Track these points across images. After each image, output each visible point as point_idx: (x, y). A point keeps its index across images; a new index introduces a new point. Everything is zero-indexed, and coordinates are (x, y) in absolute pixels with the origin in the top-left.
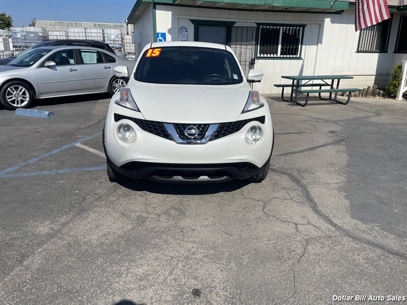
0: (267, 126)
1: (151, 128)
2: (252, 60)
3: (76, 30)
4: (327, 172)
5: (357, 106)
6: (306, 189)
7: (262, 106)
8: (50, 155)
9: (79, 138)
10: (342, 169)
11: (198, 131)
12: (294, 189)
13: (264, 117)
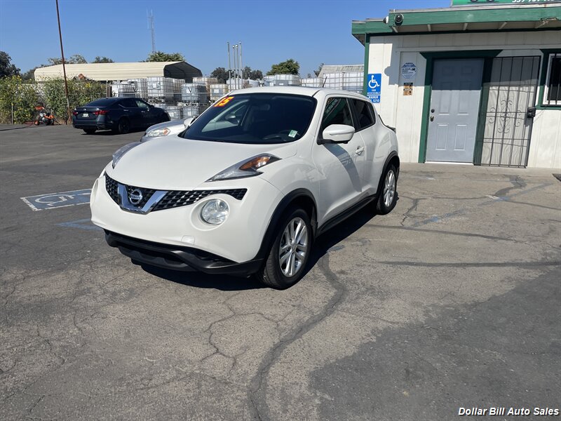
1: (110, 187)
2: (529, 111)
11: (141, 197)
13: (245, 190)
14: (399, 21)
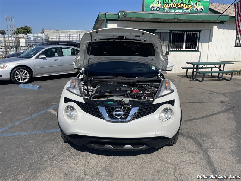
0: (177, 108)
1: (88, 109)
2: (167, 52)
3: (64, 35)
4: (222, 137)
5: (237, 82)
6: (207, 153)
7: (172, 91)
8: (31, 119)
9: (53, 105)
10: (232, 135)
11: (123, 113)
12: (198, 153)
13: (174, 100)
14: (125, 15)
